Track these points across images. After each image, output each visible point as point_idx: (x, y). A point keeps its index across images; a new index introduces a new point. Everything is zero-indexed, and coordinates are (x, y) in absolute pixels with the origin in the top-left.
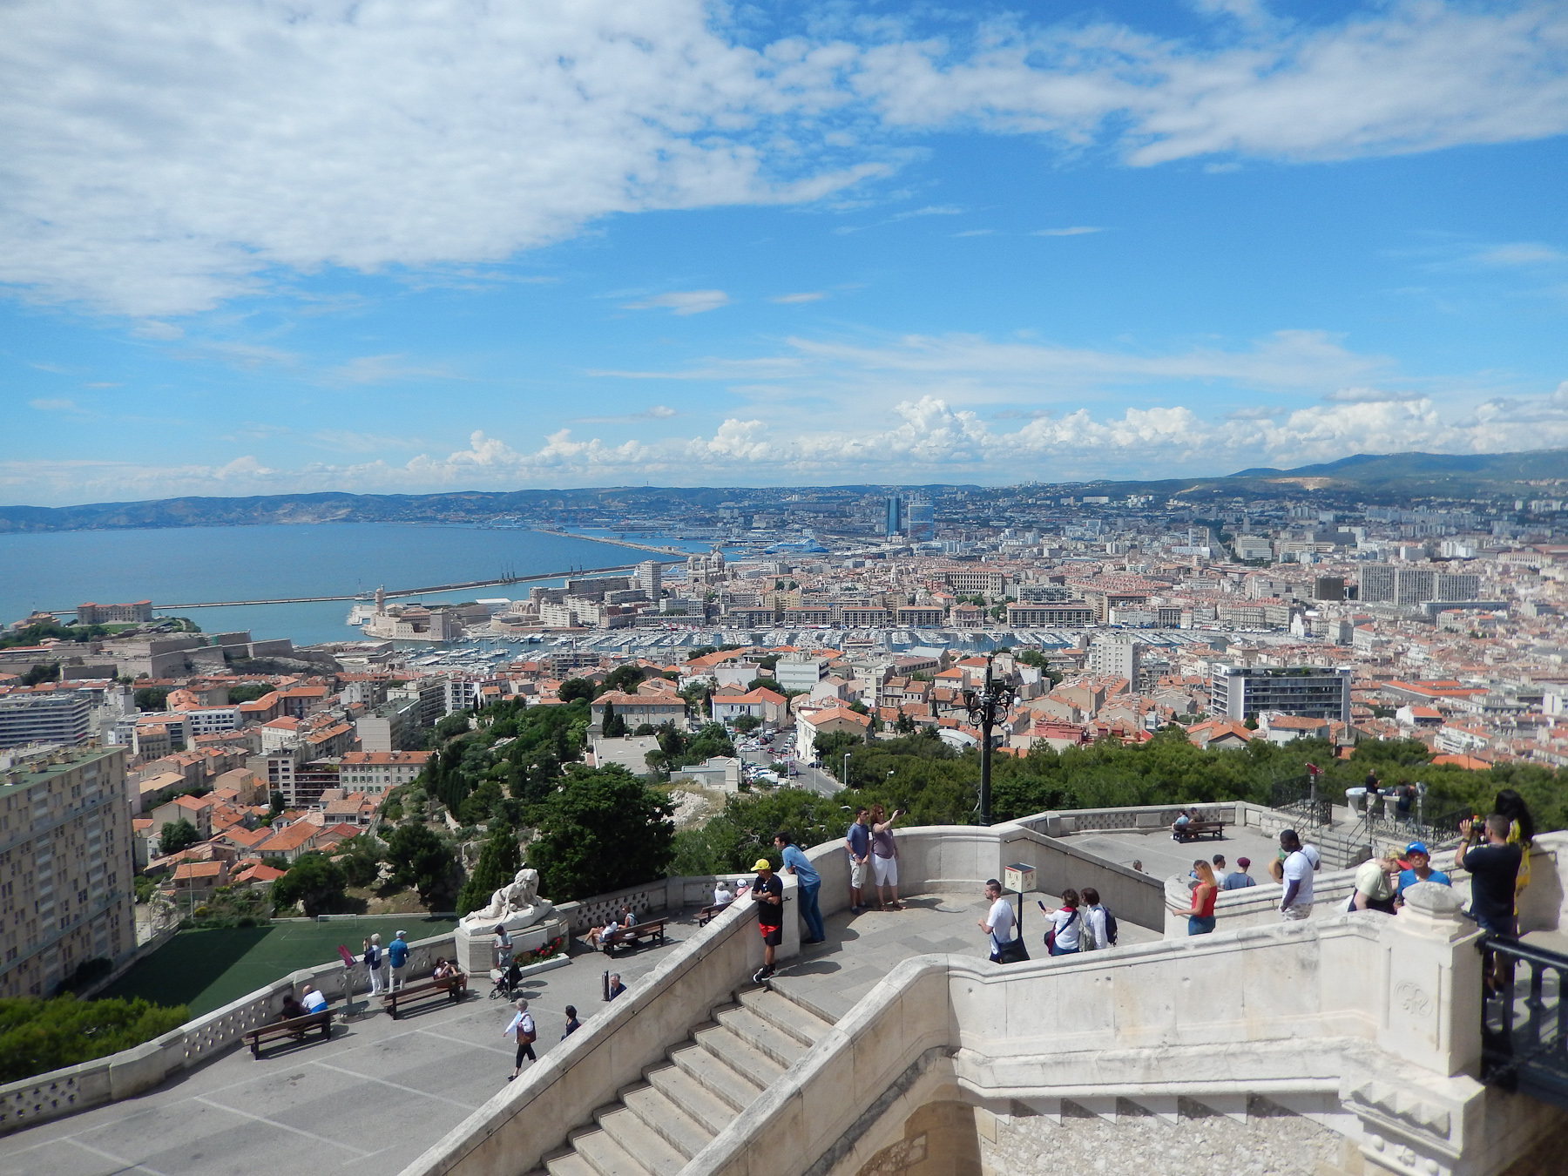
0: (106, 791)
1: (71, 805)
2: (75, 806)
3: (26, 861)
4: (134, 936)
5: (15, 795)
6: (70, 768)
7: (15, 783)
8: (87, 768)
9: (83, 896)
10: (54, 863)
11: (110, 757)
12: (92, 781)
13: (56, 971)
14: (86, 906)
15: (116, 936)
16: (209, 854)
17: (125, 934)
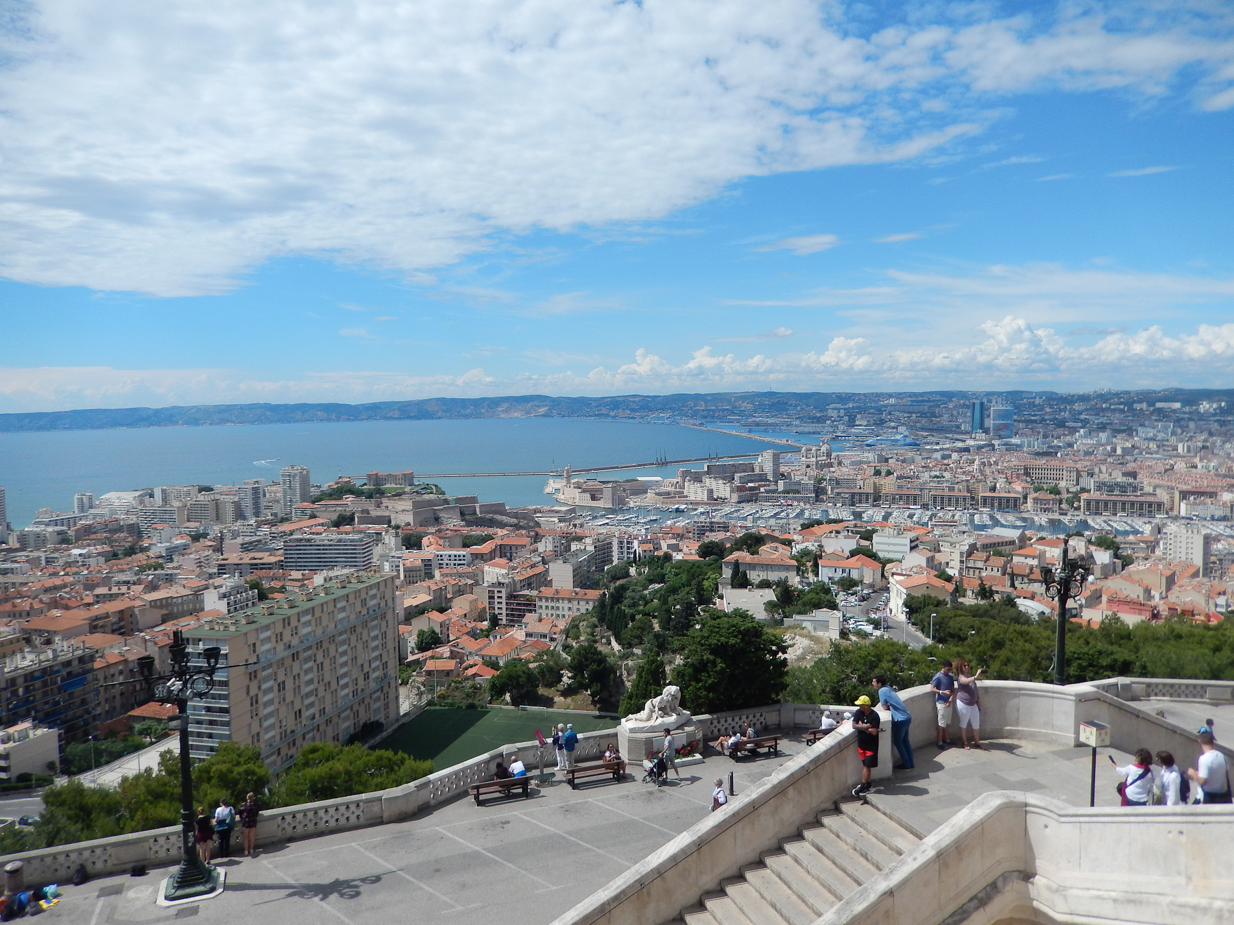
0: (383, 604)
1: (360, 612)
2: (363, 614)
3: (332, 648)
4: (398, 707)
5: (327, 603)
6: (361, 586)
7: (326, 594)
8: (371, 587)
9: (367, 676)
10: (349, 652)
11: (386, 580)
12: (374, 597)
13: (348, 727)
14: (369, 683)
15: (387, 706)
16: (448, 654)
17: (392, 706)
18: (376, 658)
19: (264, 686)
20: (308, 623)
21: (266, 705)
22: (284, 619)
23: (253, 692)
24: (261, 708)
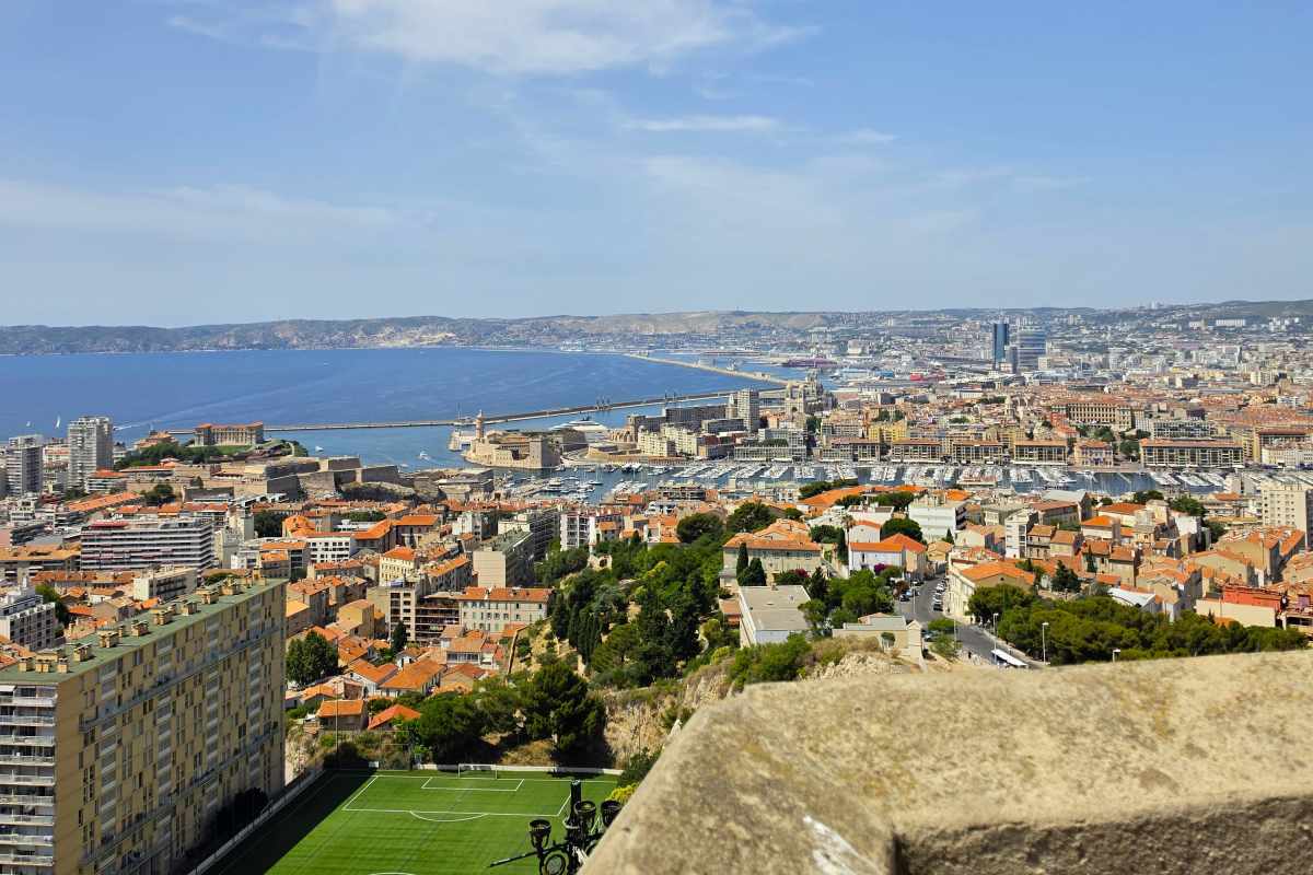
0: (268, 623)
6: (240, 599)
7: (191, 613)
8: (253, 600)
9: (242, 730)
10: (221, 696)
11: (273, 589)
12: (255, 615)
14: (244, 740)
15: (268, 774)
17: (275, 772)
18: (256, 704)
19: (103, 753)
20: (166, 658)
21: (105, 781)
22: (135, 653)
23: (88, 761)
24: (98, 783)
